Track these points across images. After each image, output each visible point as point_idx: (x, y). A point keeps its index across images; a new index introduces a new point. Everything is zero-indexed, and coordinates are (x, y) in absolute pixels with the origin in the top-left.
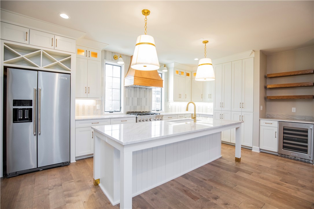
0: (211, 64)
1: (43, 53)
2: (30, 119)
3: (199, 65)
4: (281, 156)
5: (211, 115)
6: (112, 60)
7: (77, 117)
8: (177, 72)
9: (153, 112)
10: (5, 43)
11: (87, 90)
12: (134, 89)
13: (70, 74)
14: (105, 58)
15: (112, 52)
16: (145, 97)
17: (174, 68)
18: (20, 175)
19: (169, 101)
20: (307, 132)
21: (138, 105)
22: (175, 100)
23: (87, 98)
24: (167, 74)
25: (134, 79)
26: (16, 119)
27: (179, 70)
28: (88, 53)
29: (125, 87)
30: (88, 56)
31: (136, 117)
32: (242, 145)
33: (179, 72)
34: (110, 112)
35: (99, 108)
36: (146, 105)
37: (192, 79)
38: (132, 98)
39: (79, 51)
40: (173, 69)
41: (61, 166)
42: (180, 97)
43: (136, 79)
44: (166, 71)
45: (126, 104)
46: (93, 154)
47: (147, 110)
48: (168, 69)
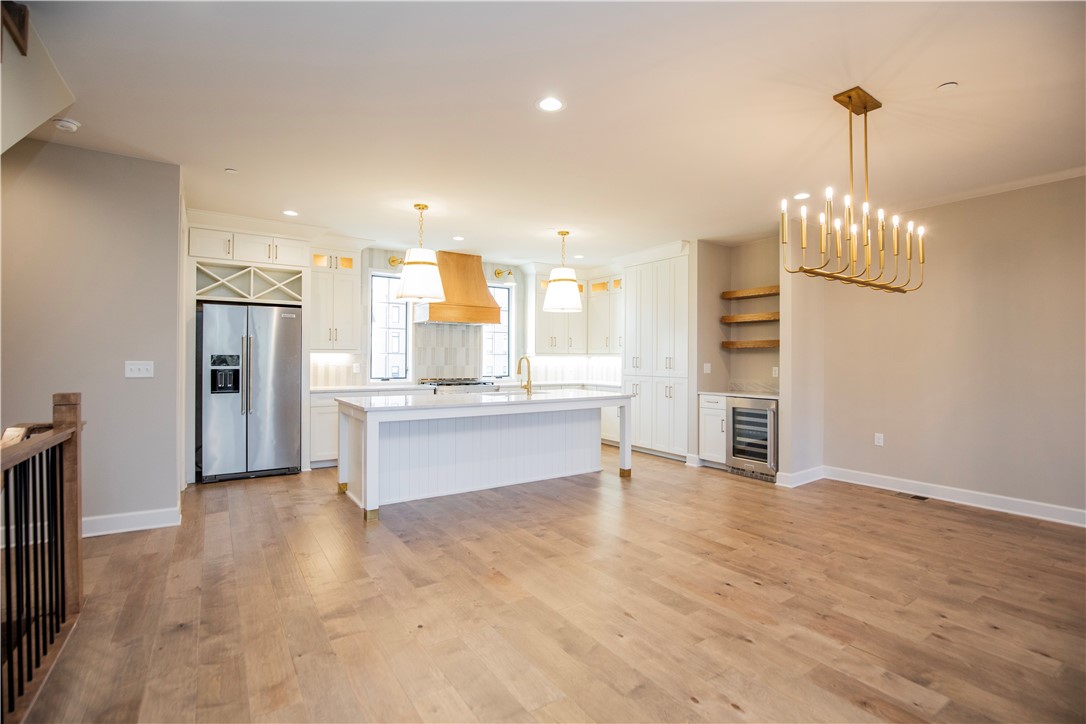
1: (255, 272)
2: (236, 388)
4: (732, 472)
5: (617, 387)
6: (386, 268)
7: (312, 388)
9: (484, 380)
10: (198, 263)
11: (333, 335)
13: (300, 307)
14: (371, 266)
15: (386, 251)
16: (463, 346)
17: (536, 275)
18: (220, 481)
20: (765, 417)
21: (446, 364)
22: (538, 353)
23: (333, 350)
25: (430, 308)
26: (214, 388)
28: (334, 259)
29: (415, 324)
30: (334, 266)
32: (632, 446)
34: (383, 380)
35: (358, 372)
36: (467, 364)
37: (588, 298)
38: (433, 349)
39: (316, 256)
40: (534, 277)
41: (285, 474)
42: (554, 346)
43: (433, 308)
45: (418, 362)
46: (336, 460)
47: (469, 375)
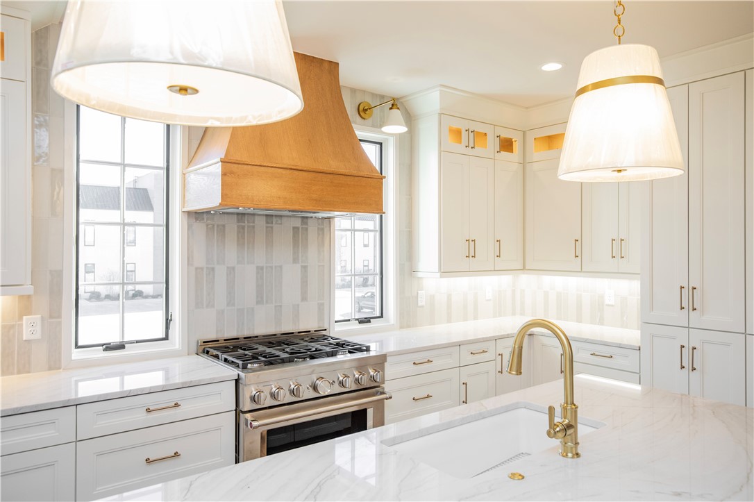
0: (659, 81)
3: (583, 91)
8: (457, 133)
12: (238, 221)
16: (295, 260)
17: (440, 114)
19: (420, 275)
21: (259, 302)
22: (447, 271)
24: (409, 145)
25: (224, 174)
27: (463, 125)
29: (189, 213)
31: (237, 381)
33: (464, 134)
34: (109, 347)
35: (38, 336)
36: (304, 299)
37: (524, 163)
38: (231, 270)
40: (436, 117)
42: (471, 255)
43: (232, 173)
44: (403, 129)
45: (198, 300)
47: (308, 323)
48: (410, 119)
